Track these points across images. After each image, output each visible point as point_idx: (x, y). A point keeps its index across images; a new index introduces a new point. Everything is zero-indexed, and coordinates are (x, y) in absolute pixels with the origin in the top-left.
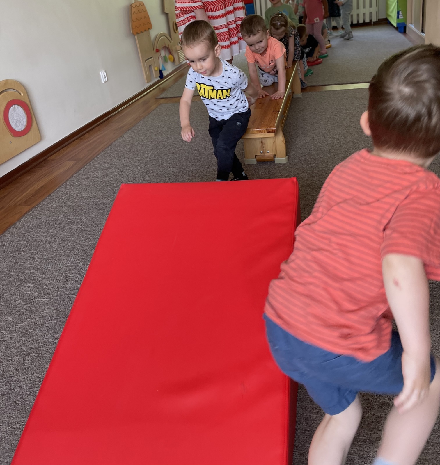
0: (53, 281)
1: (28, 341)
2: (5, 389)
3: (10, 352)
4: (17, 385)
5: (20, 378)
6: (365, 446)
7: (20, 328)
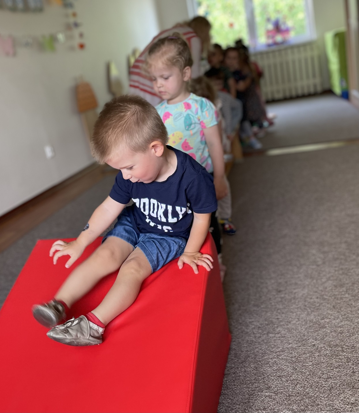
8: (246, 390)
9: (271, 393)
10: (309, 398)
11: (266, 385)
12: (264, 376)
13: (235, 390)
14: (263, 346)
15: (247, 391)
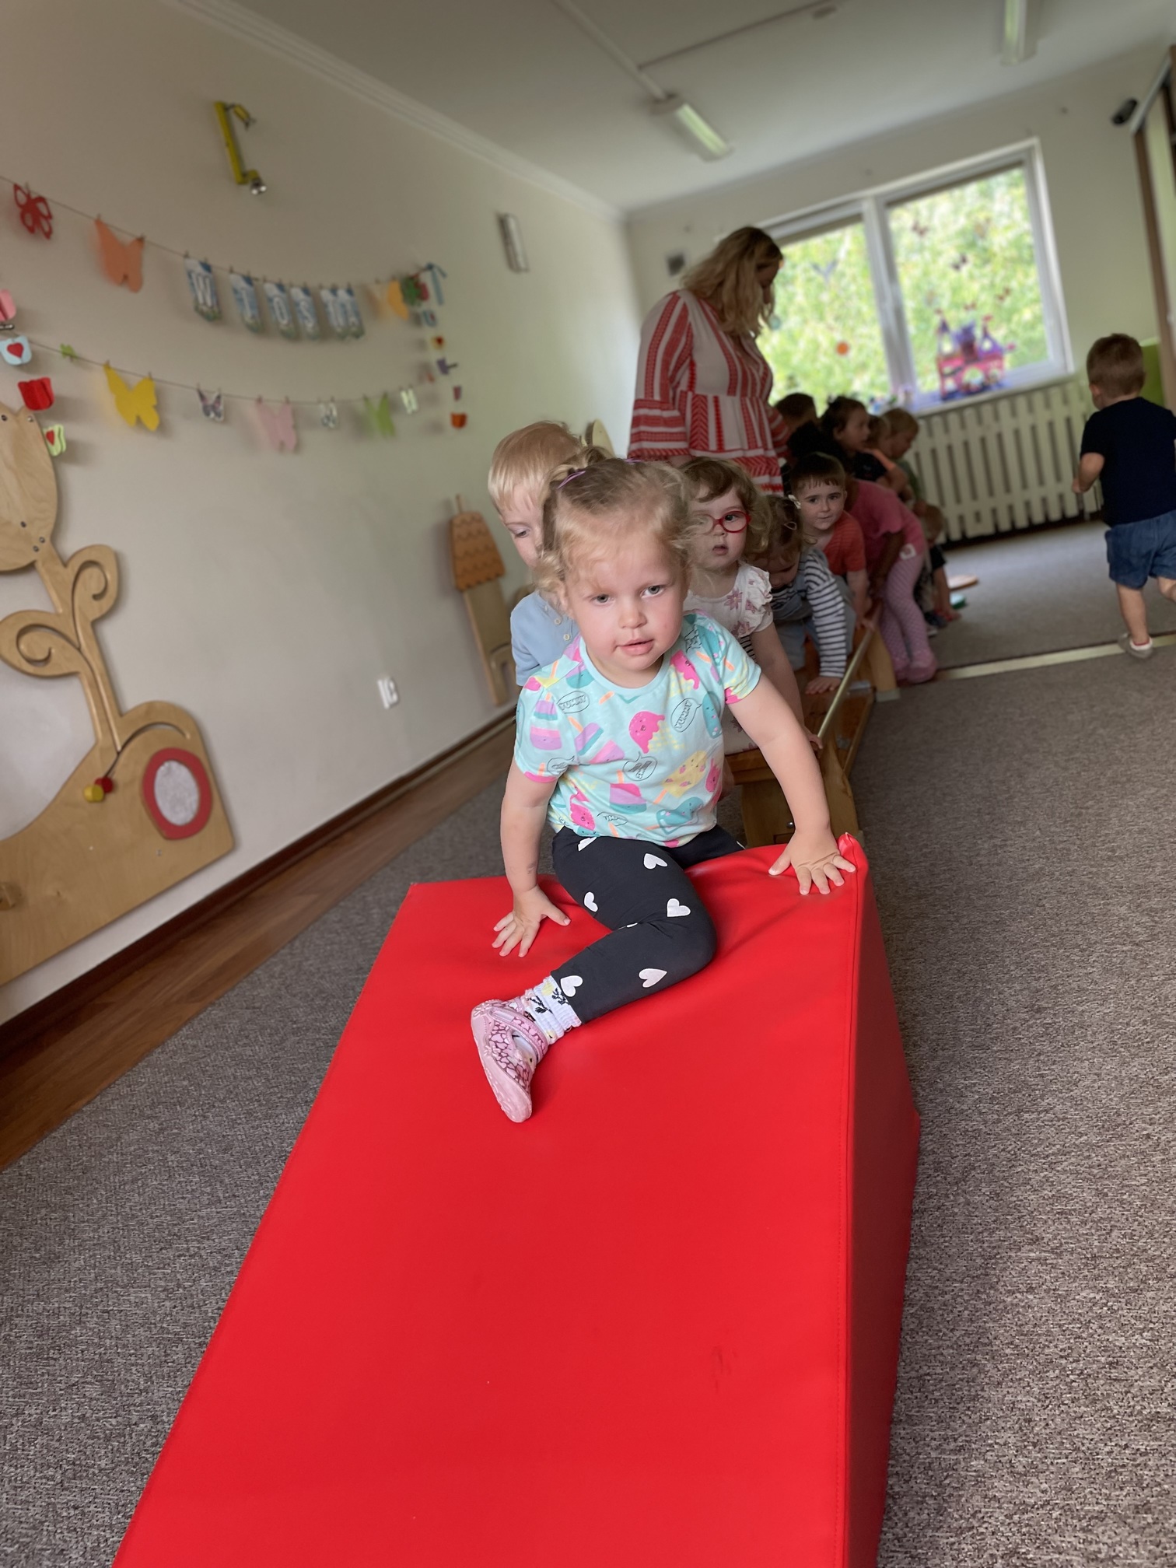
0: (249, 1165)
1: (180, 1308)
2: (114, 1423)
3: (134, 1336)
4: (145, 1413)
5: (155, 1398)
6: (1103, 1528)
7: (160, 1279)
8: (975, 1247)
9: (1045, 1251)
10: (1147, 1260)
11: (1028, 1233)
12: (1020, 1212)
13: (946, 1247)
14: (1009, 1143)
15: (980, 1250)
